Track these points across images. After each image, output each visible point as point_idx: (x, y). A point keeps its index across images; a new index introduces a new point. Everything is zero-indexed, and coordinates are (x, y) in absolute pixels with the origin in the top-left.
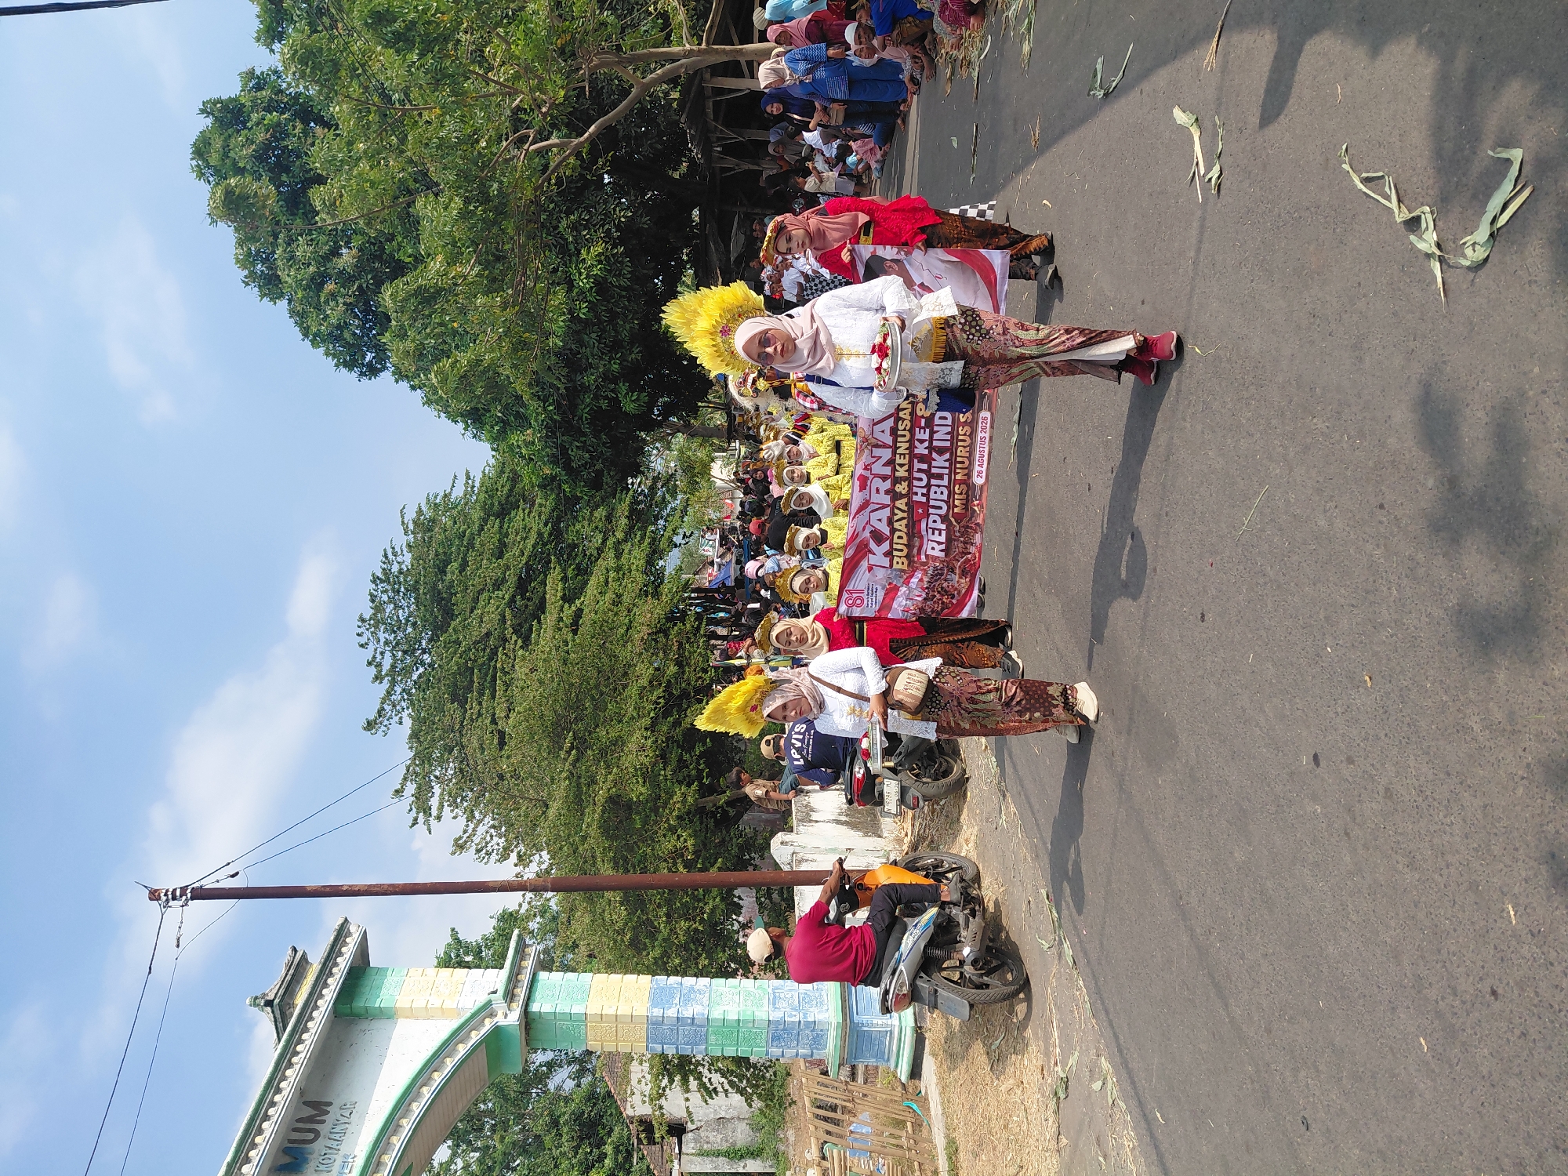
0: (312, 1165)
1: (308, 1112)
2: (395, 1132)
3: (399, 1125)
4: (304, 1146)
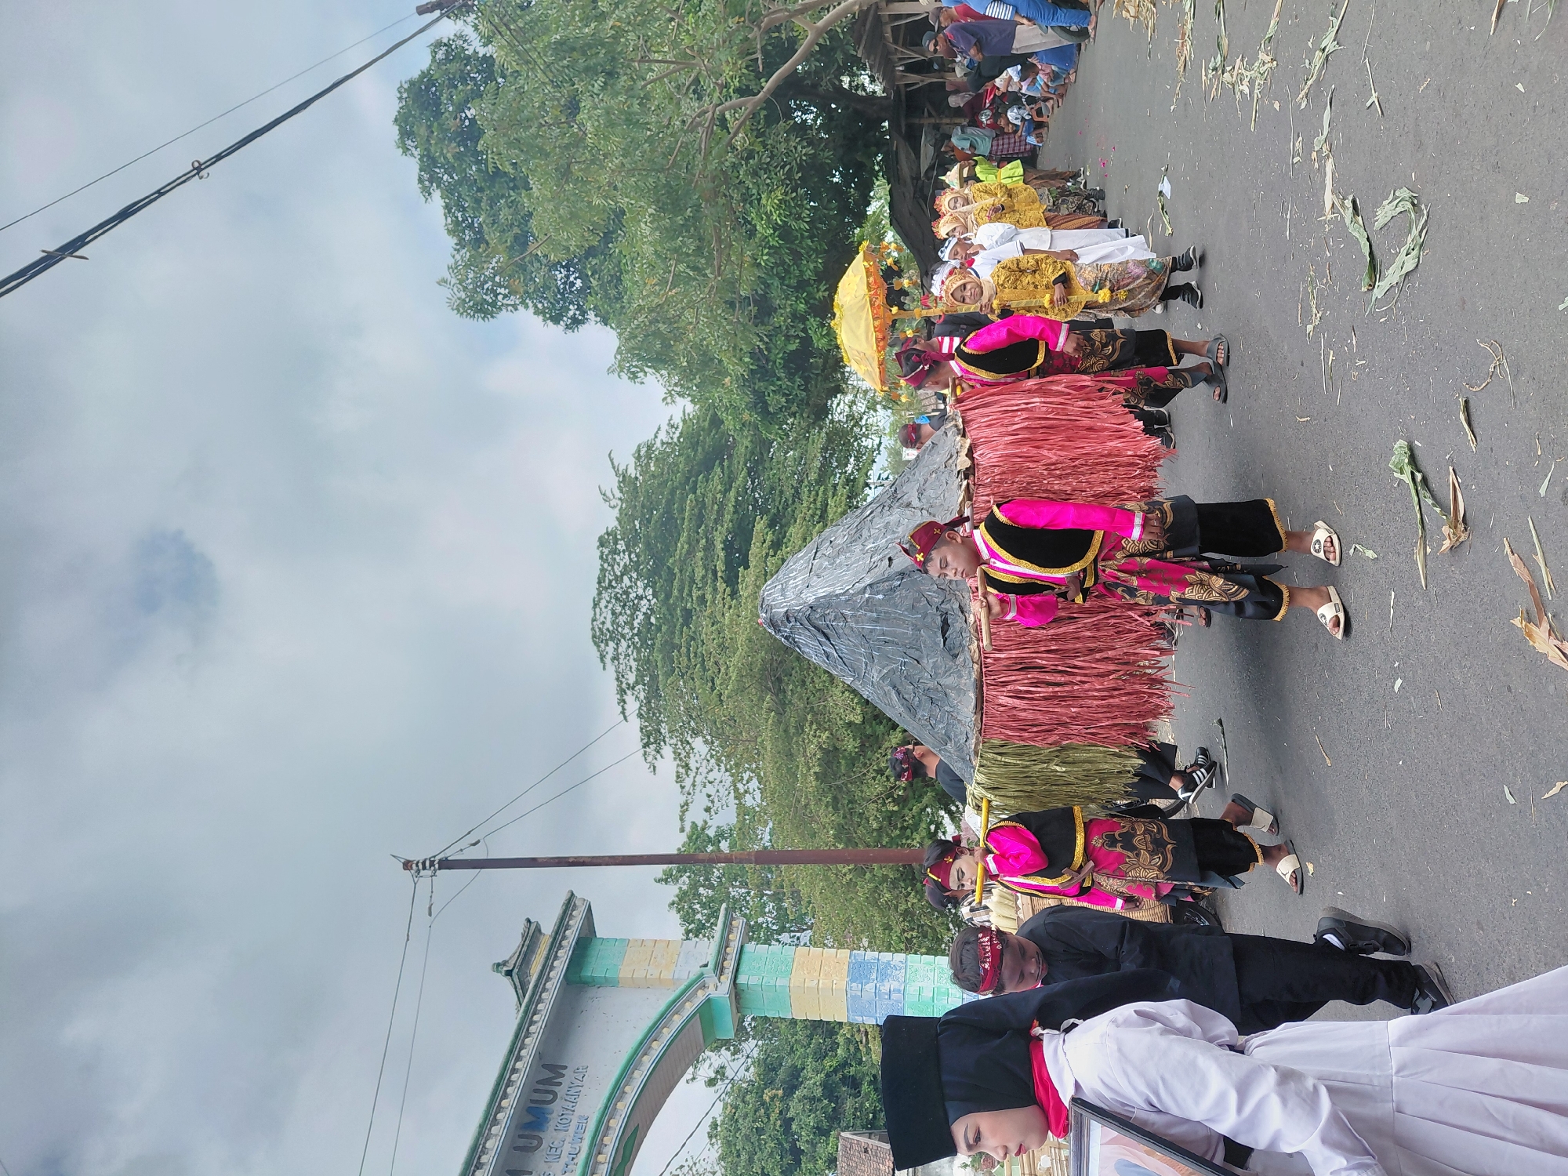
0: (552, 1125)
1: (547, 1074)
2: (621, 1098)
3: (624, 1092)
4: (545, 1106)
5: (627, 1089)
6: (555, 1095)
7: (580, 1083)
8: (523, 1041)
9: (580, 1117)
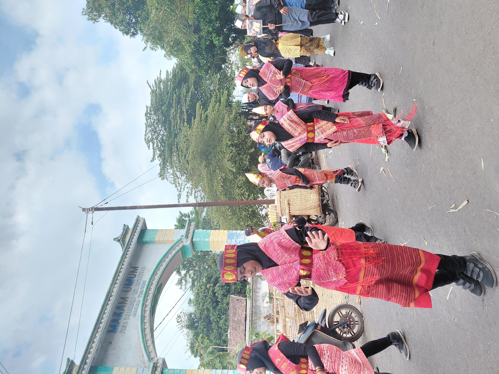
0: (134, 284)
1: (132, 269)
2: (156, 275)
3: (157, 273)
4: (132, 279)
5: (158, 272)
6: (135, 275)
7: (143, 272)
8: (124, 260)
9: (143, 281)
